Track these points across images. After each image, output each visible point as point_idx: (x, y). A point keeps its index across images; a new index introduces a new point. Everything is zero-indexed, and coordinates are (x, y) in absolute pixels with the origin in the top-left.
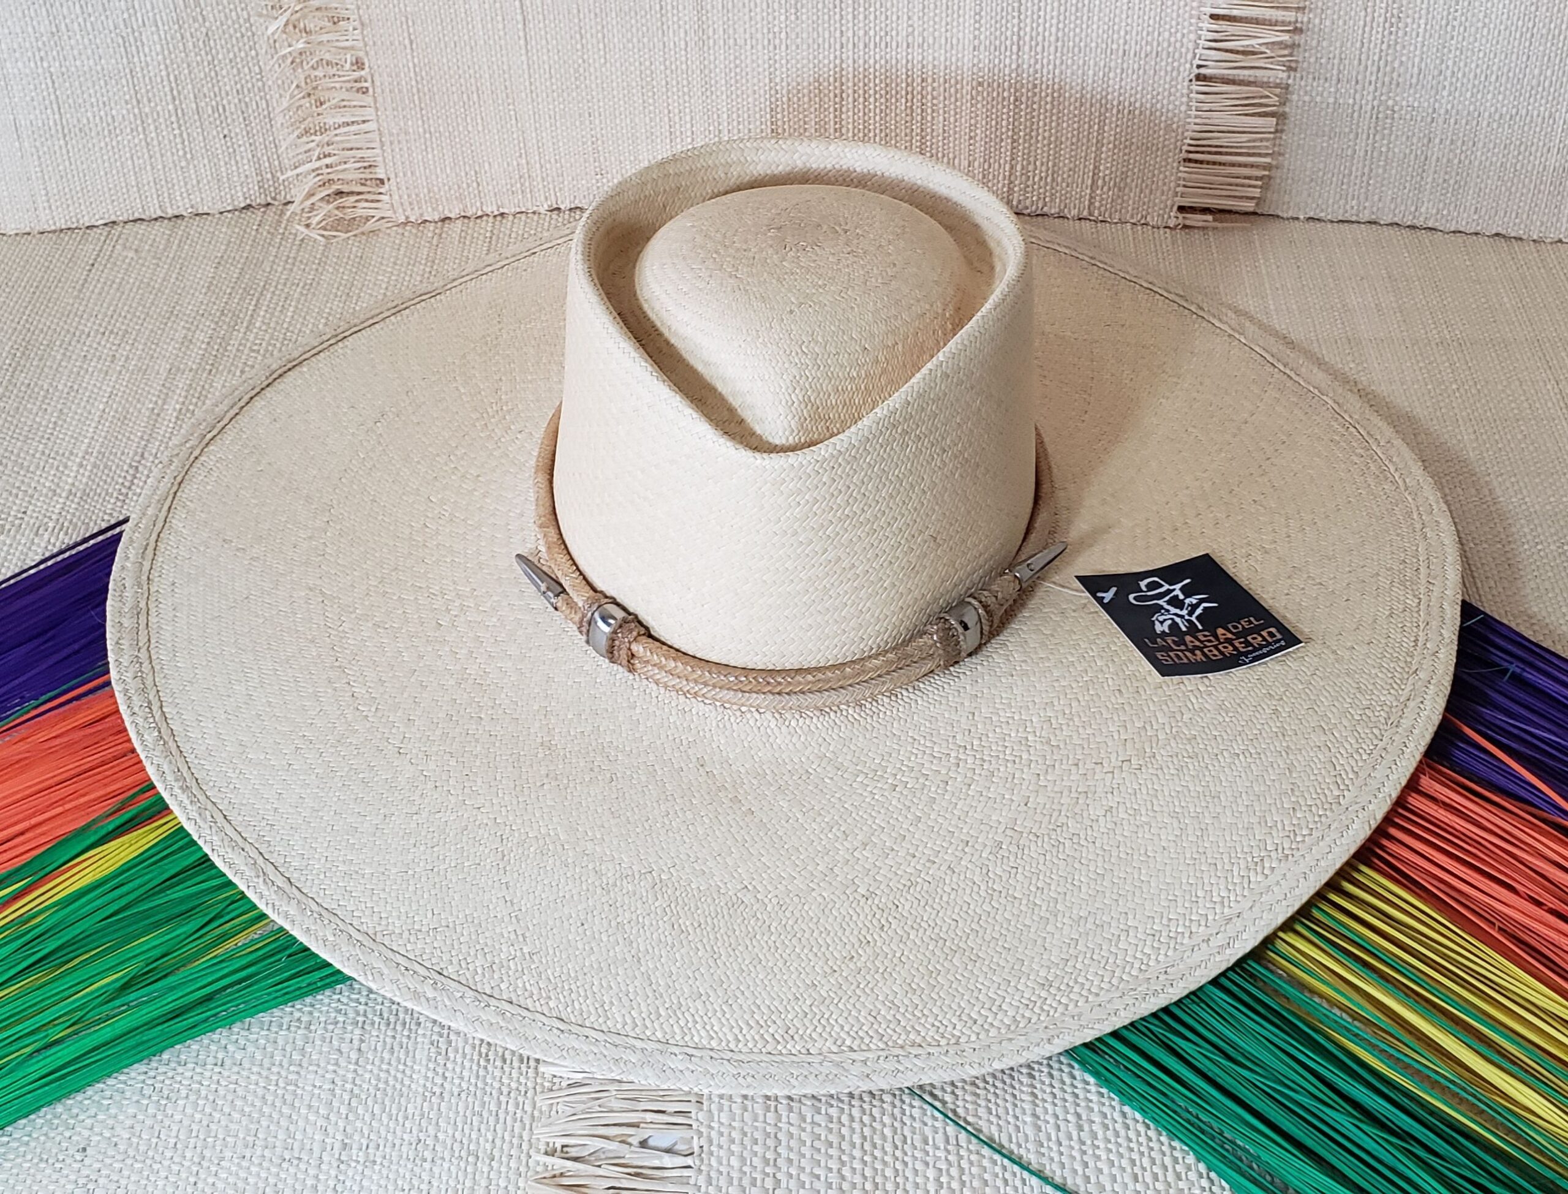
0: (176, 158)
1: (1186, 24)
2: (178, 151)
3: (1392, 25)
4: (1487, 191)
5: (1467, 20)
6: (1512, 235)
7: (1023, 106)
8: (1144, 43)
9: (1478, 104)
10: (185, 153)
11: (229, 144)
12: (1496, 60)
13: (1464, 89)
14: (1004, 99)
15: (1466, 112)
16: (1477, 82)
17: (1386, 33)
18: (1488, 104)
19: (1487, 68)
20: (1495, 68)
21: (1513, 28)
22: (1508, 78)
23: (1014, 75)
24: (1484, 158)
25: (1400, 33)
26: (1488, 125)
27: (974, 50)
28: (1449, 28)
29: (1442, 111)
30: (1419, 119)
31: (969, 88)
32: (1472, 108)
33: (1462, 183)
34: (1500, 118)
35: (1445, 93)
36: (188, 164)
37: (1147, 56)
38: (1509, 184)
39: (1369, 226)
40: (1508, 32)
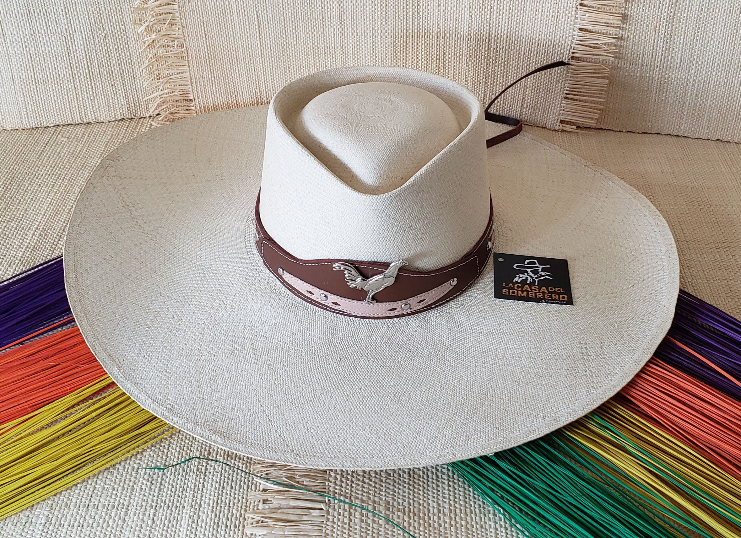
0: (88, 95)
1: (568, 32)
2: (89, 91)
3: (668, 39)
4: (713, 119)
5: (703, 37)
6: (725, 140)
7: (490, 68)
8: (547, 40)
9: (709, 77)
10: (93, 93)
11: (114, 89)
12: (717, 56)
13: (702, 70)
14: (482, 64)
15: (702, 81)
16: (708, 66)
17: (665, 43)
18: (713, 77)
19: (713, 60)
20: (717, 60)
21: (726, 41)
22: (723, 65)
23: (486, 53)
24: (711, 103)
25: (672, 43)
26: (713, 87)
27: (468, 40)
28: (695, 40)
29: (691, 80)
30: (680, 84)
31: (466, 58)
32: (706, 79)
33: (701, 115)
34: (719, 84)
35: (693, 72)
36: (94, 98)
37: (549, 46)
38: (724, 116)
39: (656, 135)
40: (723, 42)
